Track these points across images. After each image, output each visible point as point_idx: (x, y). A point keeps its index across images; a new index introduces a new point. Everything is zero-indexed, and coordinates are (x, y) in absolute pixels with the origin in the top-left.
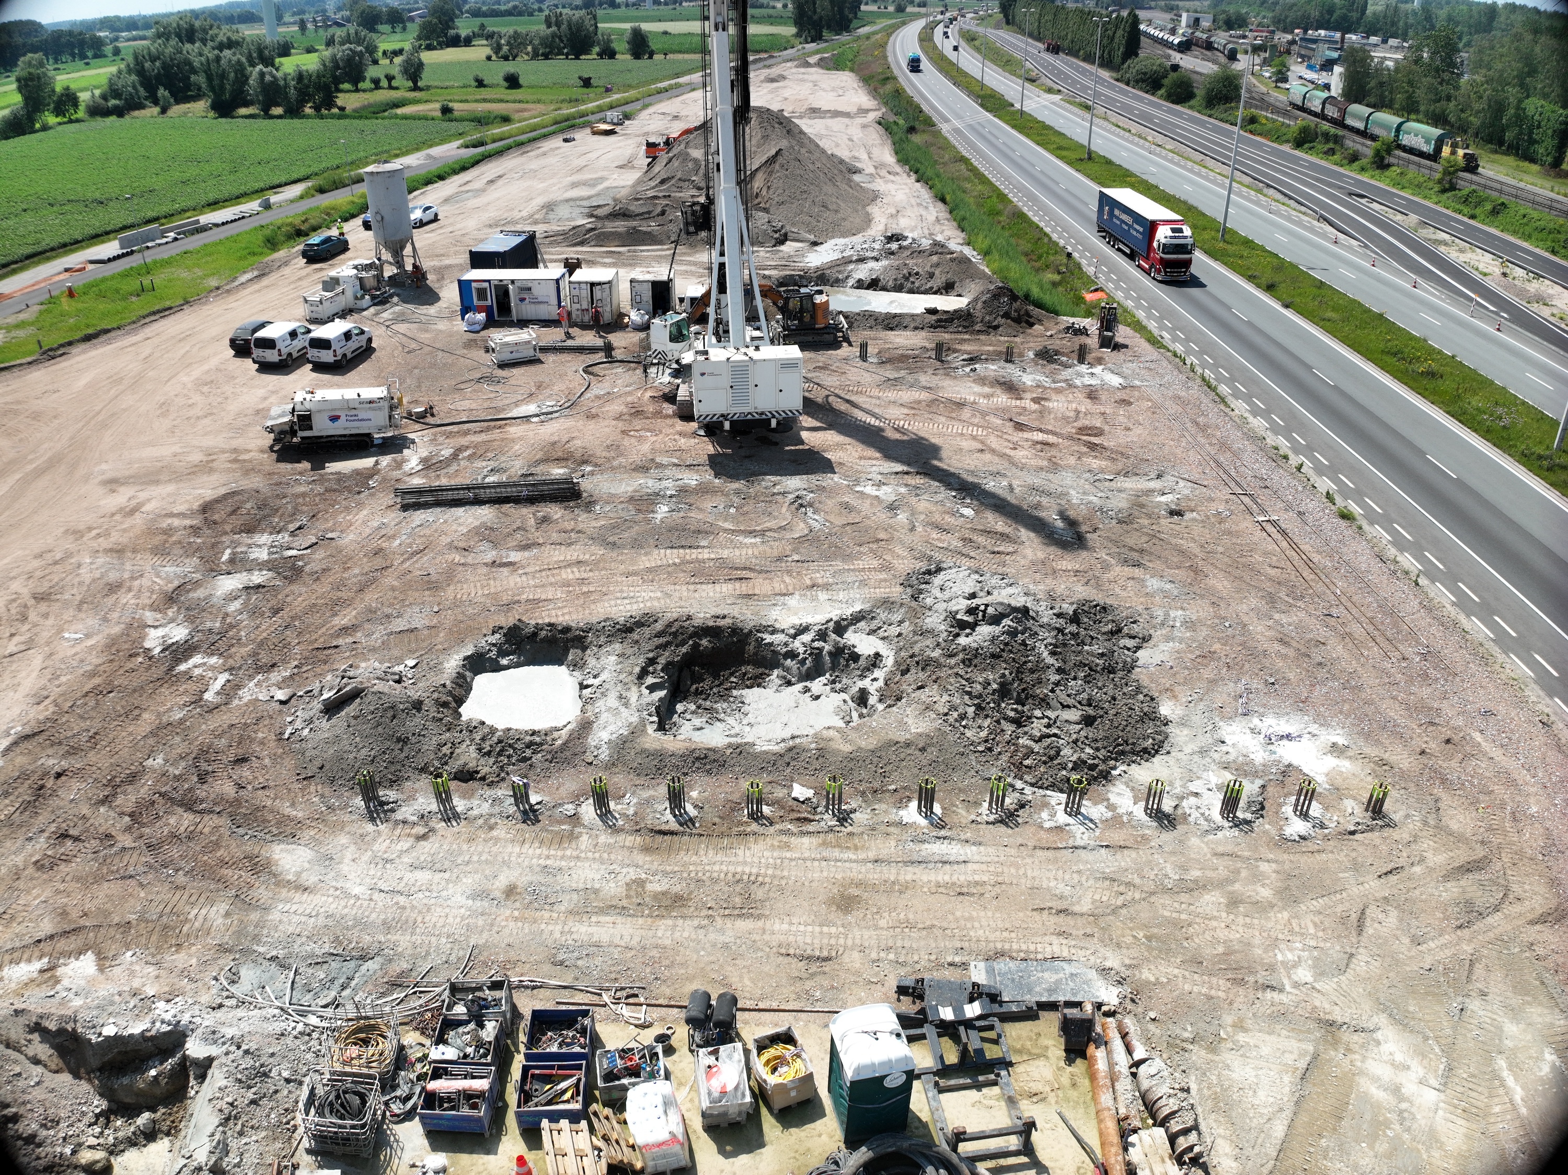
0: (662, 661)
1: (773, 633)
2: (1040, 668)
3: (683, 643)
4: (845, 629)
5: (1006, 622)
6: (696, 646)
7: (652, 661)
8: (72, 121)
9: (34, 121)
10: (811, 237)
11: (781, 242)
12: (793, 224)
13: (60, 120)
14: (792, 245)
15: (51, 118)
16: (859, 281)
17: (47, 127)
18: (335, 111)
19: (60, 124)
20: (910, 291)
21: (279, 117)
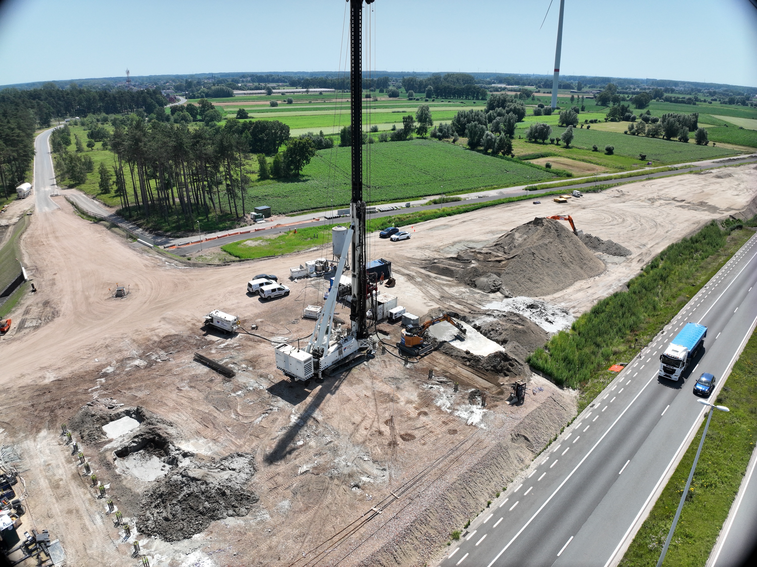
0: (144, 436)
1: (173, 446)
3: (152, 435)
4: (188, 456)
6: (155, 437)
7: (142, 435)
8: (423, 138)
9: (407, 135)
10: (507, 294)
11: (494, 292)
12: (506, 285)
13: (419, 136)
14: (498, 294)
15: (414, 135)
16: (475, 325)
17: (411, 139)
18: (510, 156)
19: (418, 138)
20: (488, 338)
21: (489, 154)
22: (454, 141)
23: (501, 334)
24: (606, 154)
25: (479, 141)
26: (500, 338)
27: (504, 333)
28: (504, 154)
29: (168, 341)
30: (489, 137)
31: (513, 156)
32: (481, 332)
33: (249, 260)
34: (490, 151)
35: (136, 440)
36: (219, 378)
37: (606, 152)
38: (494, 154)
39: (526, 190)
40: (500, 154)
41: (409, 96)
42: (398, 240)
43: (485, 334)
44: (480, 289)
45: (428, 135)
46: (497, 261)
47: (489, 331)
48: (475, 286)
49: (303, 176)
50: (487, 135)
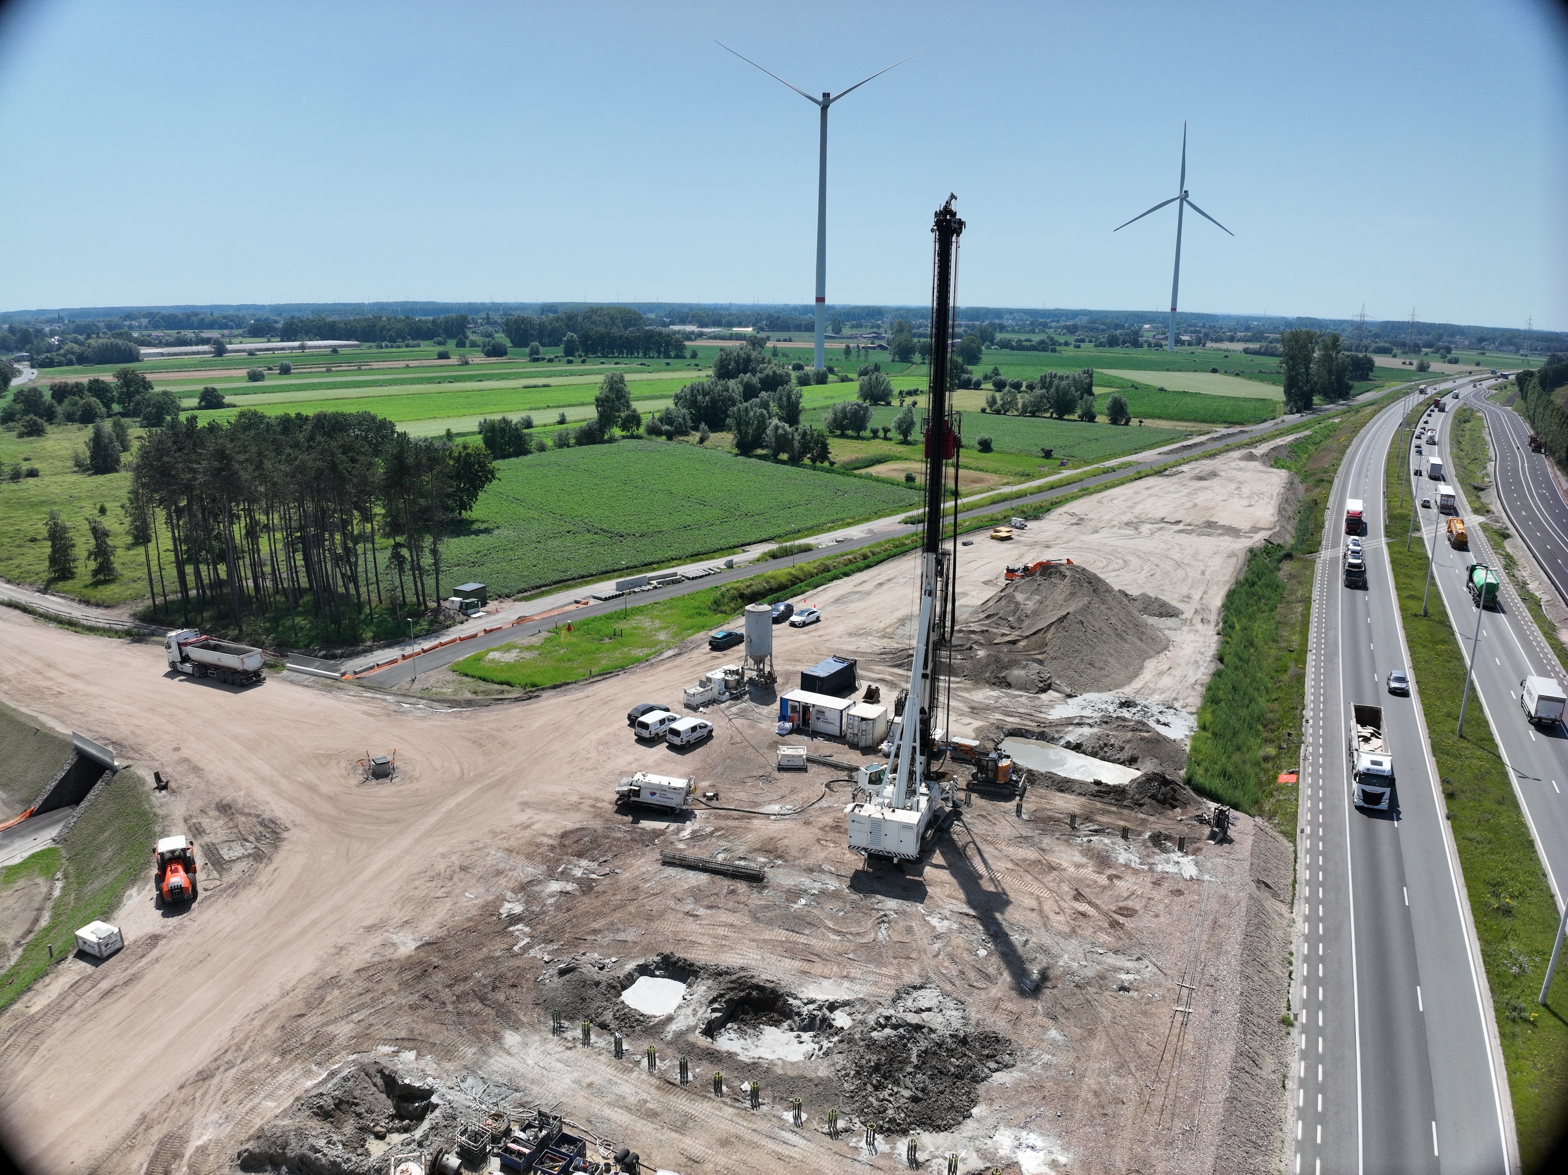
0: (727, 997)
1: (796, 998)
2: (907, 1061)
3: (743, 990)
4: (837, 1008)
5: (901, 1030)
6: (750, 994)
7: (722, 996)
8: (632, 437)
9: (603, 433)
10: (1068, 690)
11: (1044, 690)
12: (1059, 677)
13: (624, 433)
14: (1052, 694)
15: (617, 432)
16: (1068, 743)
17: (612, 440)
18: (826, 464)
19: (624, 437)
21: (783, 462)
22: (702, 441)
23: (1122, 749)
24: (980, 451)
25: (758, 439)
26: (1124, 756)
27: (1127, 747)
28: (813, 460)
29: (577, 842)
30: (780, 431)
31: (832, 464)
32: (1084, 753)
33: (568, 684)
34: (784, 456)
35: (716, 1006)
36: (742, 887)
37: (980, 448)
38: (795, 461)
39: (906, 523)
40: (807, 461)
41: (531, 355)
42: (804, 624)
43: (1094, 754)
44: (1020, 689)
45: (642, 430)
46: (1009, 642)
47: (1102, 748)
48: (1009, 685)
49: (473, 522)
50: (777, 428)
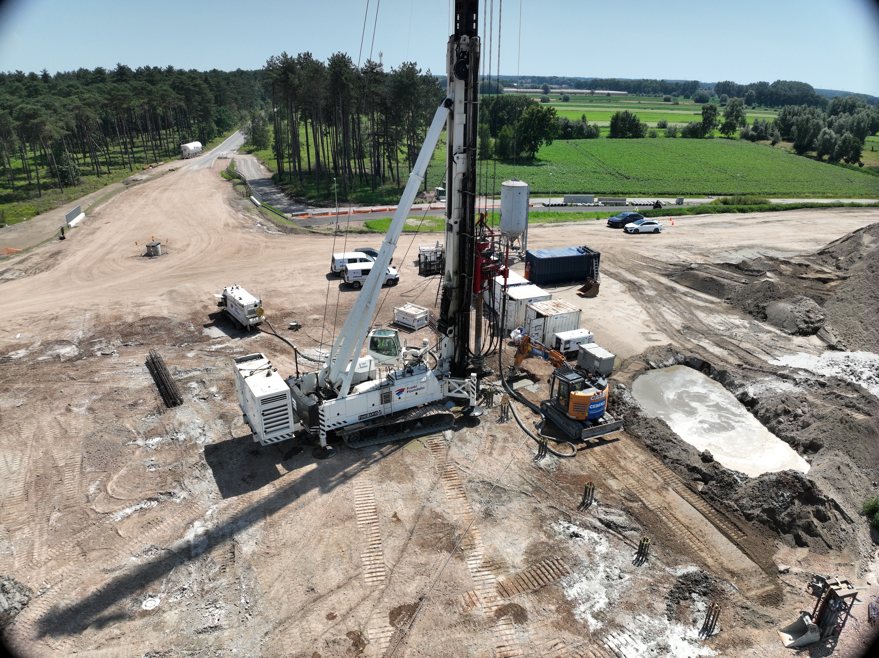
8: (728, 138)
9: (705, 132)
10: (834, 341)
11: (804, 333)
12: (835, 323)
13: (723, 135)
15: (717, 133)
16: (745, 394)
17: (711, 137)
18: (857, 165)
20: (772, 430)
21: (824, 161)
22: (773, 144)
23: (806, 425)
25: (811, 142)
26: (804, 436)
27: (814, 425)
28: (847, 161)
30: (827, 136)
31: (861, 165)
32: (756, 414)
34: (826, 157)
38: (833, 160)
41: (721, 102)
42: (636, 232)
43: (765, 421)
44: (775, 325)
45: (737, 135)
47: (777, 415)
48: (765, 318)
49: (540, 160)
50: (825, 133)
